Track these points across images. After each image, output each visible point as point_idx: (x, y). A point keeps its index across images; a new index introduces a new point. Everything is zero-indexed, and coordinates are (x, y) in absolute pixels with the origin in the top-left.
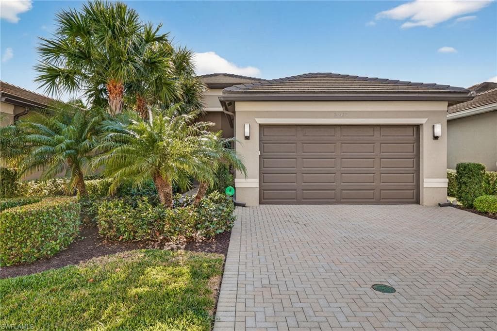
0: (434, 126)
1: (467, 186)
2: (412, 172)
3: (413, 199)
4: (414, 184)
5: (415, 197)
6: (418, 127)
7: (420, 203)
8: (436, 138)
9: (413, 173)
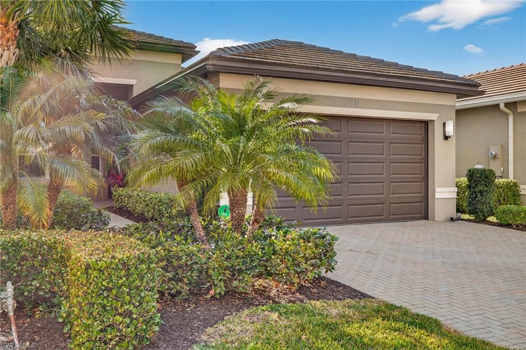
0: (444, 124)
1: (483, 196)
2: (419, 180)
3: (421, 213)
4: (423, 194)
5: (423, 212)
6: (426, 124)
7: (429, 219)
8: (446, 138)
9: (421, 182)
